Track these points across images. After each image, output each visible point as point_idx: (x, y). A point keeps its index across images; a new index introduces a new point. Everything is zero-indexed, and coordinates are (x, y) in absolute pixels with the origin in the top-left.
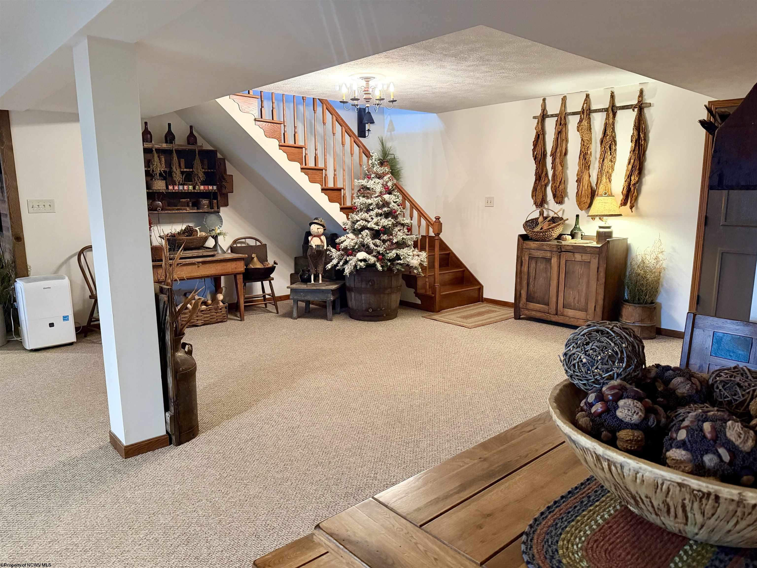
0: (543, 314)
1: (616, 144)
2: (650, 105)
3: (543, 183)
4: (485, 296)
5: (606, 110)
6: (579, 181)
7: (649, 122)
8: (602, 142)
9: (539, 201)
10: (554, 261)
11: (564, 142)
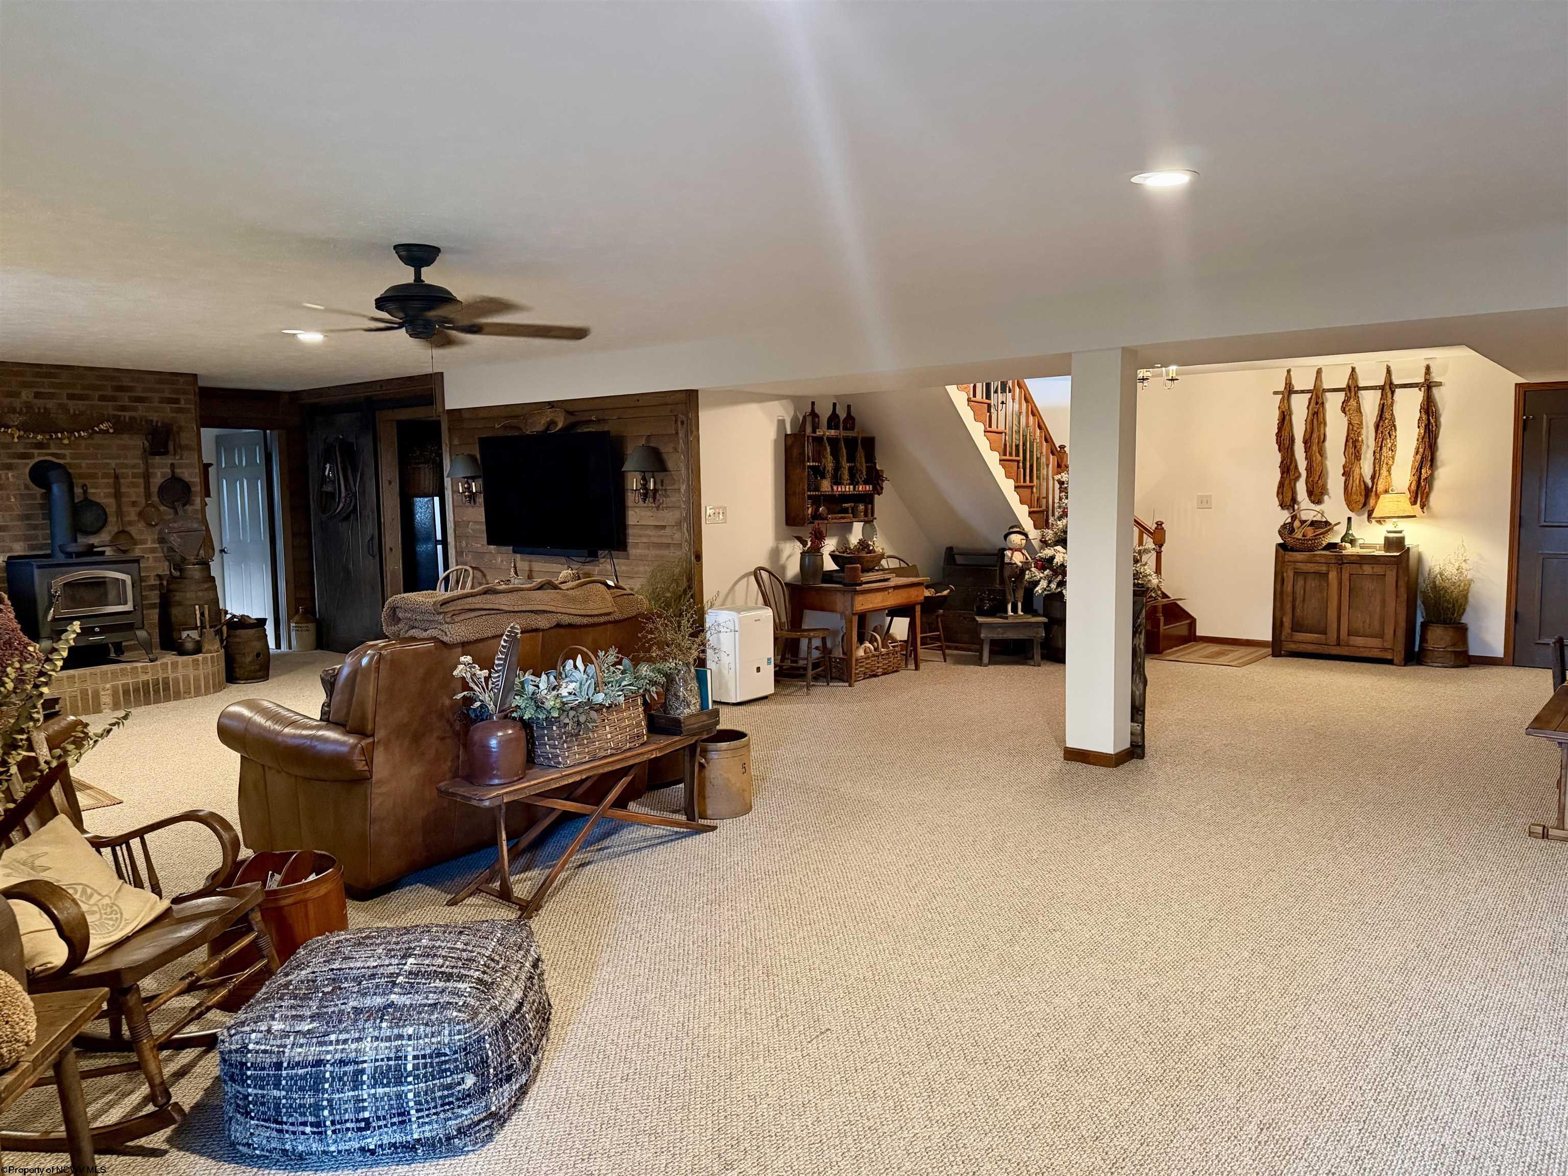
0: (1315, 647)
1: (1395, 430)
2: (1439, 384)
3: (1292, 477)
4: (1199, 633)
5: (1382, 388)
6: (1347, 473)
7: (1440, 405)
8: (1377, 427)
9: (1288, 500)
10: (1333, 575)
11: (1322, 425)
